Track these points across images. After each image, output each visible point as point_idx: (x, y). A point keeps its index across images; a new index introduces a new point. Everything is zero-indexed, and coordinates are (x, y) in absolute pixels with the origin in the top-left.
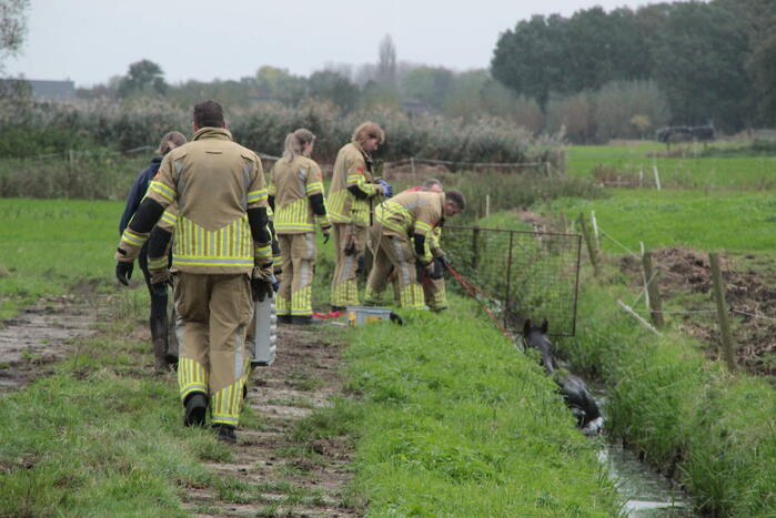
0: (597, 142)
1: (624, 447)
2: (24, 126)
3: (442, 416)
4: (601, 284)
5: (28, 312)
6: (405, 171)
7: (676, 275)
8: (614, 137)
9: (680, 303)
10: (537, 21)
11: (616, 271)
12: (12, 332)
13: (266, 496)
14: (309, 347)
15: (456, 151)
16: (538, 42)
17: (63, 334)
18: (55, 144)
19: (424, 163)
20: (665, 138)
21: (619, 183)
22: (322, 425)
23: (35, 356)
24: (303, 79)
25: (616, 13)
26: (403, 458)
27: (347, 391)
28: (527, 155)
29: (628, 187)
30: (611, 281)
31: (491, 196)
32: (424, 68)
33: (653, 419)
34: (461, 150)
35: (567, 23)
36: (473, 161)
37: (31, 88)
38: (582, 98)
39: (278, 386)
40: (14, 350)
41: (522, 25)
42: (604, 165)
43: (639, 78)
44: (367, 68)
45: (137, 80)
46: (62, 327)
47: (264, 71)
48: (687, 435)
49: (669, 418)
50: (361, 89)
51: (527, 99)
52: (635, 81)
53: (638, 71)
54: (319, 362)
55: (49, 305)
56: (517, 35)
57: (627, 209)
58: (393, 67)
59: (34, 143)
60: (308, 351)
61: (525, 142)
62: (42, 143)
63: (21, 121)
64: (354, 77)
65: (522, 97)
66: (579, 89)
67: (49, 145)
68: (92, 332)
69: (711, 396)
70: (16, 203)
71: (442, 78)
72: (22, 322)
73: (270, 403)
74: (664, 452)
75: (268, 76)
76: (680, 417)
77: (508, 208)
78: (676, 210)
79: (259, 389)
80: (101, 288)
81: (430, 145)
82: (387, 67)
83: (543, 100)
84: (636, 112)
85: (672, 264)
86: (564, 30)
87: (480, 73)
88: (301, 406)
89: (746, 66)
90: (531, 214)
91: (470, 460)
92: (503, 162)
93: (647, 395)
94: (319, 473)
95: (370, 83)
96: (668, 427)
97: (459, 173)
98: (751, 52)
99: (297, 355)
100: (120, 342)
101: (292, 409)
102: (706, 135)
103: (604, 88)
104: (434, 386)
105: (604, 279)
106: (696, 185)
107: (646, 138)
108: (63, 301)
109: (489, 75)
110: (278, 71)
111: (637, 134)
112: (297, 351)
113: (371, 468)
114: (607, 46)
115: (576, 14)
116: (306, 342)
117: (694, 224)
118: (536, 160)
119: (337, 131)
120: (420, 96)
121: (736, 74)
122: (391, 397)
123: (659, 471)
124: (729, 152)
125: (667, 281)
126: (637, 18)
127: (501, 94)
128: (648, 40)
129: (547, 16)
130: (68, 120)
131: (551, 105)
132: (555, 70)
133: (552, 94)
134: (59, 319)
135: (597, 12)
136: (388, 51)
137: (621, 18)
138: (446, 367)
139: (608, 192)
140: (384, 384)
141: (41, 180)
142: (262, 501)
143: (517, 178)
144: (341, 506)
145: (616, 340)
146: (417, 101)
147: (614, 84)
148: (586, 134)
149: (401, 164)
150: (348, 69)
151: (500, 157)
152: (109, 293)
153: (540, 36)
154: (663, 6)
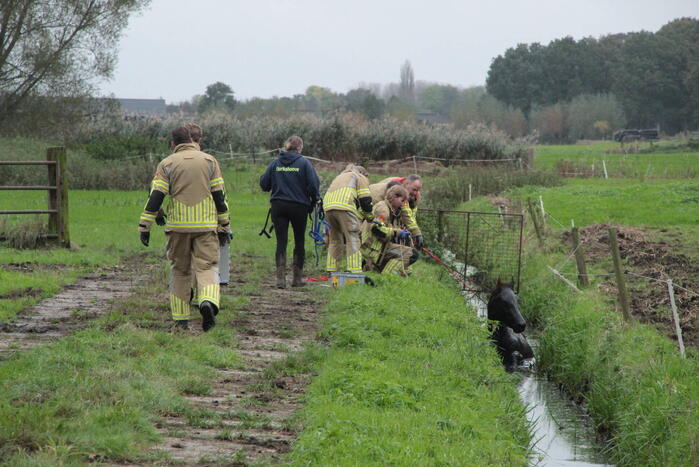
0: (569, 142)
1: (549, 380)
2: (115, 134)
3: (385, 358)
4: (545, 253)
5: (86, 278)
6: (408, 166)
7: (604, 245)
8: (582, 138)
9: (603, 267)
10: (522, 49)
11: (557, 242)
12: (69, 294)
13: (227, 422)
14: (298, 304)
15: (449, 150)
16: (523, 65)
17: (109, 296)
18: (139, 148)
19: (424, 159)
20: (620, 138)
21: (576, 174)
22: (291, 366)
23: (82, 313)
24: (341, 95)
25: (583, 42)
26: (340, 391)
27: (318, 339)
28: (505, 153)
29: (582, 177)
30: (552, 250)
31: (473, 185)
32: (436, 86)
33: (568, 357)
34: (453, 149)
35: (545, 50)
36: (463, 158)
37: (119, 105)
38: (557, 107)
39: (266, 335)
40: (67, 309)
41: (510, 52)
42: (565, 160)
43: (601, 92)
44: (392, 86)
45: (213, 98)
46: (108, 290)
47: (312, 89)
48: (592, 371)
49: (580, 357)
50: (386, 103)
51: (515, 109)
52: (599, 95)
53: (600, 86)
54: (303, 316)
55: (104, 273)
56: (506, 59)
57: (575, 194)
58: (412, 86)
59: (123, 147)
60: (297, 307)
61: (503, 142)
62: (128, 147)
63: (113, 130)
64: (381, 94)
65: (511, 107)
66: (554, 101)
67: (133, 149)
68: (130, 294)
69: (610, 340)
70: (103, 193)
71: (449, 93)
72: (79, 286)
73: (257, 348)
74: (576, 383)
75: (314, 94)
76: (588, 357)
77: (485, 193)
78: (612, 195)
79: (250, 337)
80: (148, 259)
81: (428, 146)
82: (407, 85)
83: (526, 109)
84: (599, 118)
85: (600, 237)
86: (544, 55)
87: (479, 89)
88: (280, 351)
89: (685, 82)
90: (500, 199)
91: (395, 392)
92: (485, 158)
93: (566, 339)
94: (275, 404)
95: (393, 97)
96: (579, 364)
97: (451, 167)
98: (689, 71)
99: (288, 311)
100: (149, 301)
101: (273, 353)
102: (653, 136)
103: (574, 100)
104: (386, 334)
105: (547, 249)
106: (636, 174)
107: (606, 139)
108: (115, 270)
109: (485, 90)
110: (322, 89)
111: (599, 135)
112: (288, 307)
113: (314, 400)
114: (577, 67)
115: (552, 43)
116: (297, 300)
117: (625, 206)
118: (511, 156)
119: (356, 136)
120: (432, 108)
121: (676, 87)
122: (352, 343)
123: (572, 399)
124: (668, 149)
125: (596, 250)
126: (600, 45)
127: (494, 106)
128: (607, 63)
129: (530, 45)
130: (151, 129)
131: (533, 114)
132: (537, 87)
133: (534, 105)
134: (108, 285)
135: (568, 41)
136: (407, 73)
137: (587, 45)
138: (400, 319)
139: (564, 180)
140: (347, 333)
141: (125, 176)
142: (222, 426)
143: (494, 171)
144: (284, 430)
145: (552, 296)
146: (429, 112)
147: (582, 97)
148: (561, 136)
149: (405, 161)
150: (377, 87)
151: (484, 155)
152: (154, 263)
153: (524, 60)
154: (620, 36)
